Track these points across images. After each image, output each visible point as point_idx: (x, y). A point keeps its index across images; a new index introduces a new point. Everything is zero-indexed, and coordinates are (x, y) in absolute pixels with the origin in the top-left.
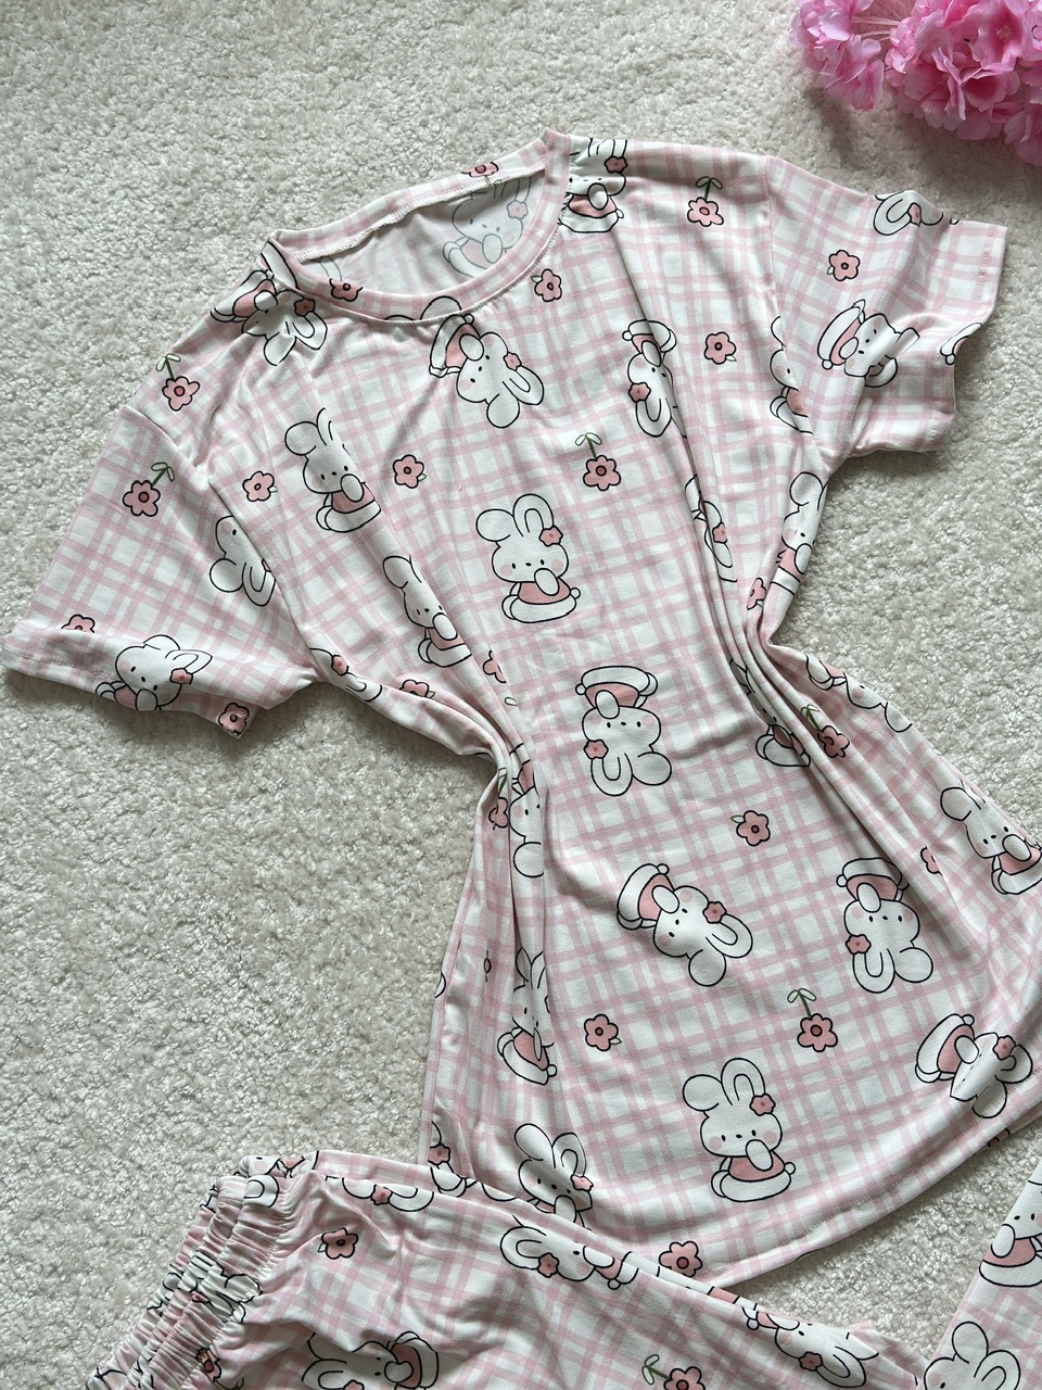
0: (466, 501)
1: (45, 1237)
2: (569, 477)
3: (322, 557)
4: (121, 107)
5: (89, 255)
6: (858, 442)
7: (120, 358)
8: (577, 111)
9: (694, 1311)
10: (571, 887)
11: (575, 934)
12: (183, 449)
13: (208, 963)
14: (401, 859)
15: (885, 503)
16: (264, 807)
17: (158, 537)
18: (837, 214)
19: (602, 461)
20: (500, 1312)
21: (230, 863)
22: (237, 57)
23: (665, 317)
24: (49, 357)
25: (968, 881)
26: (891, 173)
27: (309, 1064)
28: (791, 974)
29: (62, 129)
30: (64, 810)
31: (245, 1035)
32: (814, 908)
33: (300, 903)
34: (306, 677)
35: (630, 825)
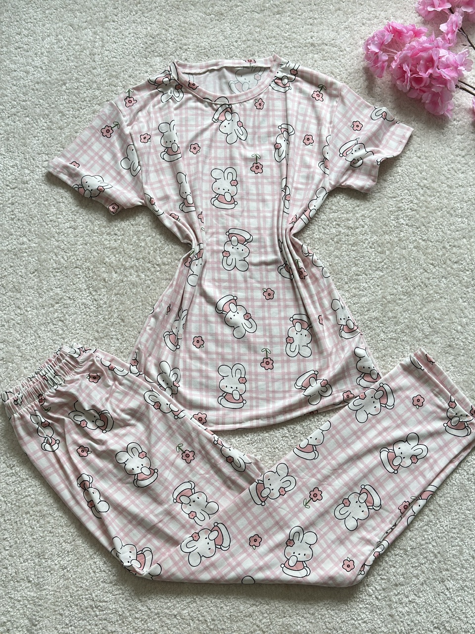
0: (211, 164)
1: (3, 349)
2: (246, 166)
3: (158, 167)
4: (141, 8)
5: (116, 51)
6: (343, 183)
7: (115, 86)
8: (287, 52)
9: (198, 433)
10: (204, 294)
11: (200, 309)
12: (125, 119)
13: (81, 282)
14: (153, 269)
15: (346, 205)
16: (115, 240)
17: (108, 145)
18: (360, 109)
19: (258, 164)
20: (138, 415)
21: (98, 253)
23: (293, 125)
24: (93, 79)
25: (332, 331)
26: (383, 102)
27: (103, 323)
28: (265, 343)
29: (120, 9)
30: (51, 221)
31: (85, 308)
32: (280, 325)
33: (116, 273)
34: (141, 202)
35: (230, 281)
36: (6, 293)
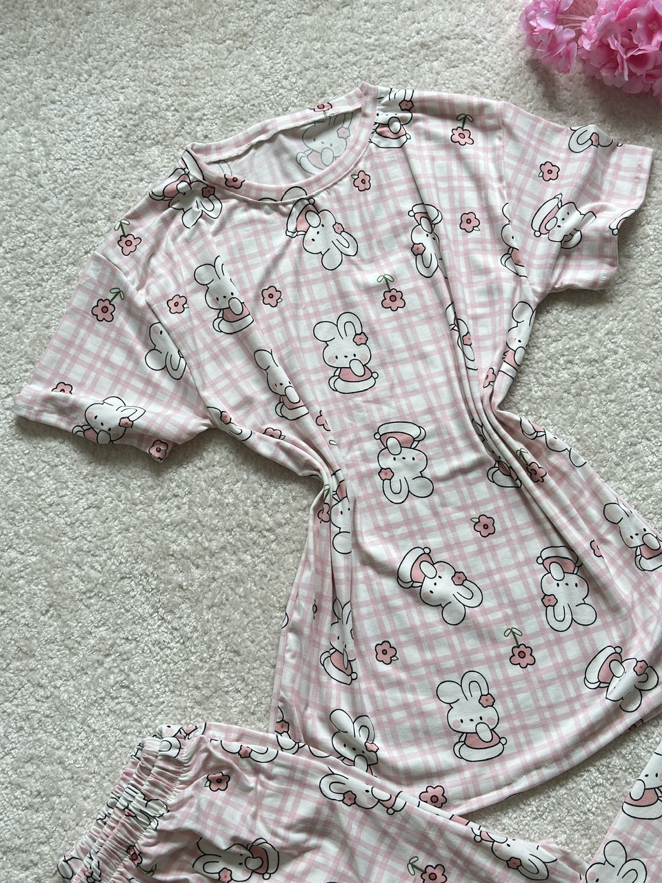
0: (308, 316)
1: (33, 773)
2: (373, 302)
3: (216, 349)
4: (96, 64)
5: (73, 157)
6: (556, 283)
7: (92, 222)
8: (382, 71)
9: (441, 830)
10: (369, 561)
11: (371, 590)
12: (130, 280)
13: (139, 603)
14: (262, 541)
15: (572, 322)
16: (176, 506)
17: (113, 335)
18: (545, 139)
19: (393, 292)
20: (319, 827)
21: (154, 541)
22: (169, 34)
23: (436, 203)
24: (47, 220)
25: (620, 562)
26: (581, 114)
27: (202, 668)
28: (507, 619)
29: (58, 77)
30: (51, 505)
31: (162, 650)
32: (522, 577)
33: (198, 567)
34: (204, 425)
35: (407, 522)
36: (8, 665)
